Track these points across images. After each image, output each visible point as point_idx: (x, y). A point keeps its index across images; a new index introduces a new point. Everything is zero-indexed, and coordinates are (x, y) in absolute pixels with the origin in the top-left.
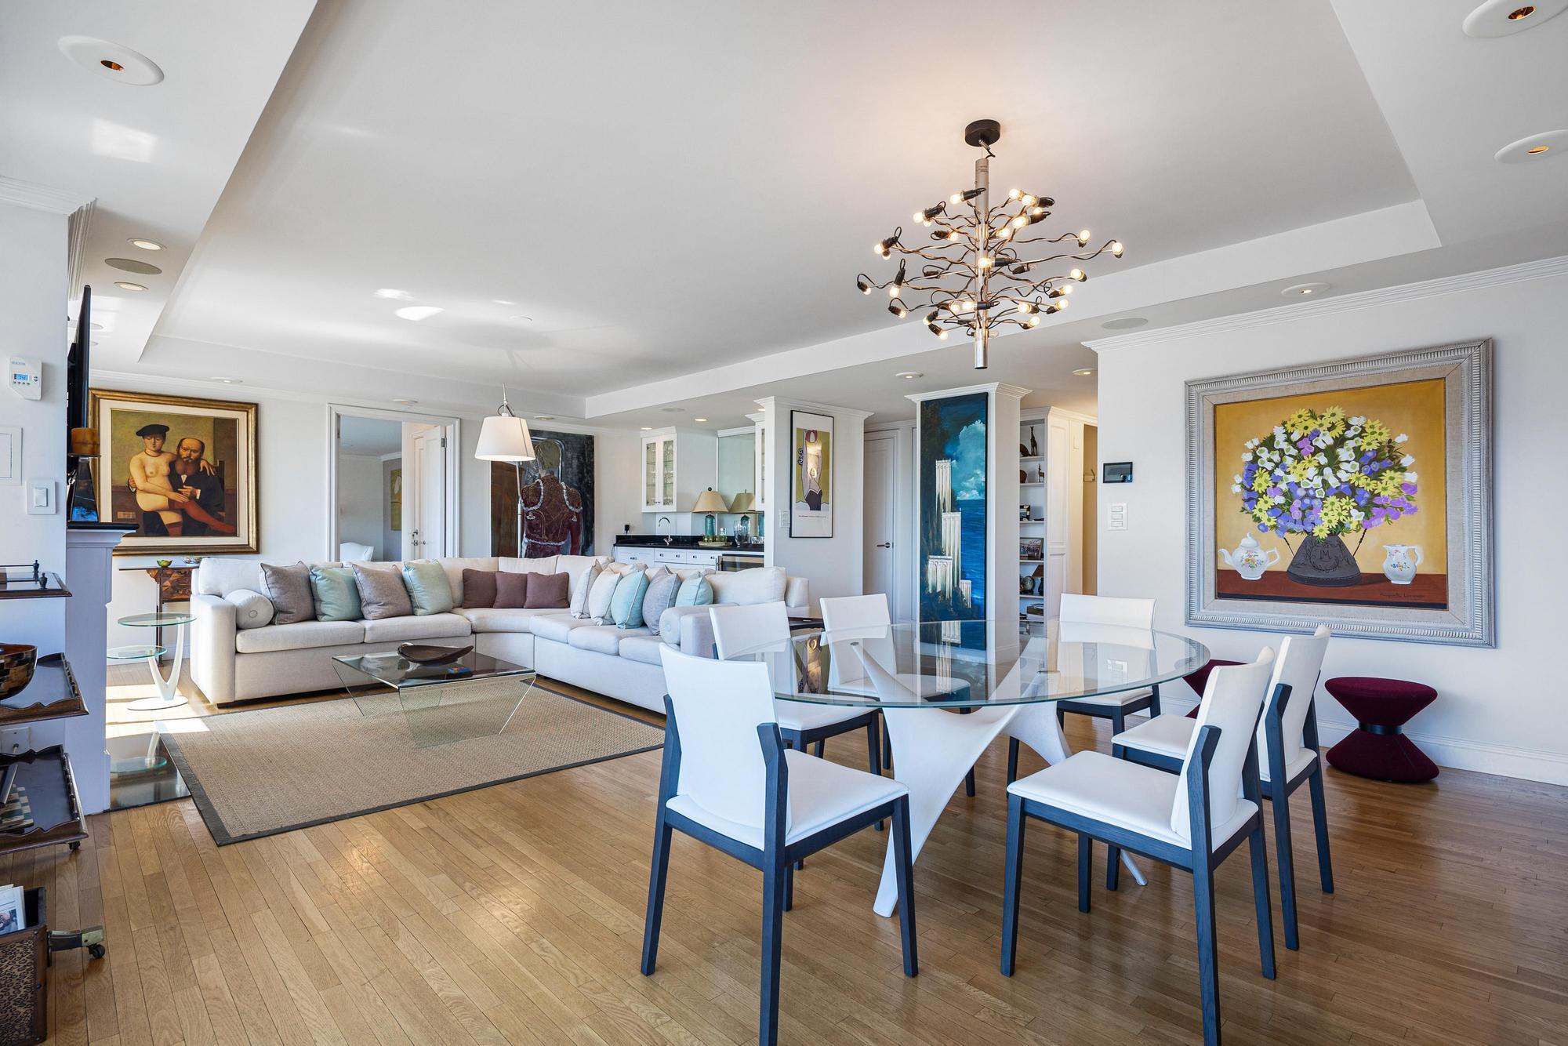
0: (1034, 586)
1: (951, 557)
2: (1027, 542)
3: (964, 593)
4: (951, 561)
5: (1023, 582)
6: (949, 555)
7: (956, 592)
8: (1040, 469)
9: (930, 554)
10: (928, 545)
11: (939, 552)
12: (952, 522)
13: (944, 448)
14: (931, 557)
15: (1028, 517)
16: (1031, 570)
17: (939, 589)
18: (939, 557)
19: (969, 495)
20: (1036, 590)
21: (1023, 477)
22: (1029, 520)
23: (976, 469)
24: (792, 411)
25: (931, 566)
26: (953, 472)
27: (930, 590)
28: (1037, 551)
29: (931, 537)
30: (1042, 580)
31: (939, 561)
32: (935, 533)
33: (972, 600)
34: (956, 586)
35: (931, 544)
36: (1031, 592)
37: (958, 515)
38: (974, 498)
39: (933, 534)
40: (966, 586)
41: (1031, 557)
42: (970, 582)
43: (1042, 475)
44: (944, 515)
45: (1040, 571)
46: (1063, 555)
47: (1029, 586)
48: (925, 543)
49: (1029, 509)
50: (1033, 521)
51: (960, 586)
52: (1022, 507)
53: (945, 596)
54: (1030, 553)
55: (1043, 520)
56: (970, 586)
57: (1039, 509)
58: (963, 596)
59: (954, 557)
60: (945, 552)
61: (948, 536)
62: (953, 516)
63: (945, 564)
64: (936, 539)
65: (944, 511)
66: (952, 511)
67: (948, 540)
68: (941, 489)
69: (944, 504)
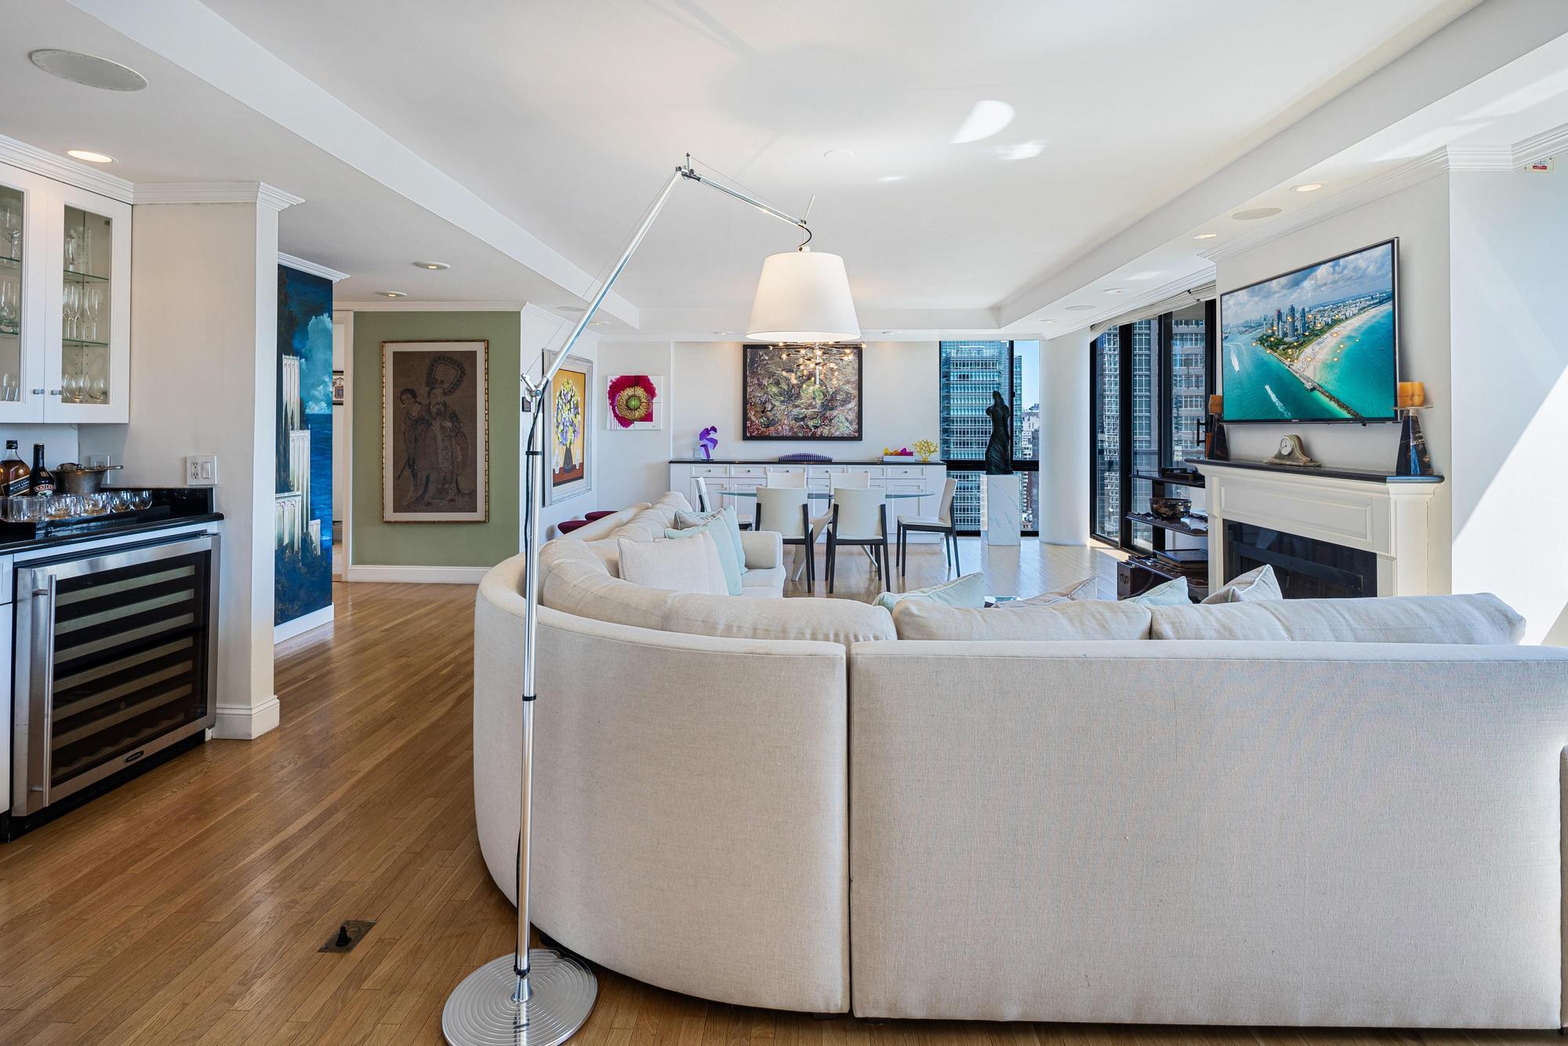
1: (300, 493)
3: (313, 538)
4: (300, 498)
6: (298, 490)
7: (306, 539)
11: (290, 488)
12: (301, 444)
17: (286, 541)
18: (286, 494)
19: (316, 408)
23: (324, 375)
26: (303, 375)
31: (286, 501)
33: (322, 542)
34: (306, 531)
37: (307, 433)
38: (322, 412)
40: (315, 526)
44: (292, 434)
51: (309, 530)
53: (294, 548)
56: (319, 526)
58: (312, 543)
59: (303, 492)
60: (293, 486)
61: (296, 464)
62: (302, 434)
63: (293, 502)
64: (282, 469)
65: (293, 429)
66: (301, 428)
67: (296, 469)
68: (289, 397)
69: (292, 418)
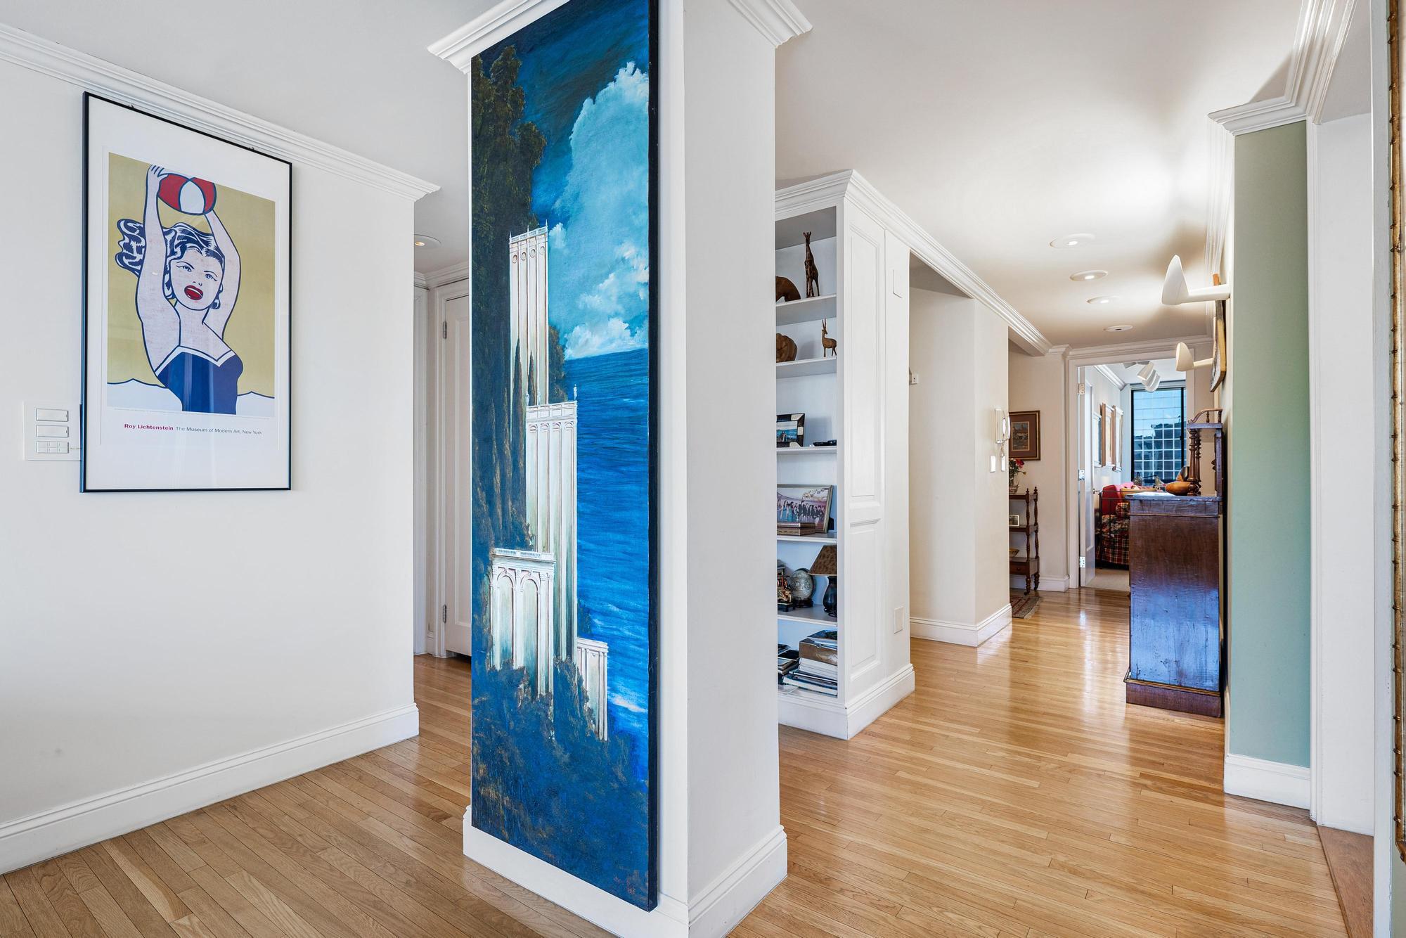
0: (814, 591)
1: (551, 557)
2: (797, 495)
3: (588, 688)
4: (551, 571)
5: (785, 578)
6: (546, 548)
7: (565, 674)
8: (825, 332)
9: (497, 545)
10: (492, 513)
11: (517, 537)
12: (555, 437)
13: (528, 191)
14: (498, 551)
15: (800, 440)
16: (805, 553)
17: (519, 663)
18: (518, 553)
20: (819, 599)
21: (786, 350)
22: (802, 445)
24: (87, 95)
25: (498, 585)
27: (497, 662)
28: (820, 513)
29: (497, 490)
30: (833, 581)
31: (518, 566)
32: (509, 474)
34: (564, 656)
35: (499, 511)
36: (808, 603)
37: (568, 411)
39: (503, 476)
40: (592, 660)
41: (807, 530)
42: (603, 646)
43: (831, 344)
44: (532, 416)
45: (828, 559)
46: (875, 522)
47: (803, 591)
48: (485, 508)
49: (801, 422)
50: (812, 448)
51: (576, 659)
52: (781, 418)
53: (533, 684)
54: (805, 519)
55: (834, 443)
56: (604, 661)
57: (823, 423)
58: (583, 697)
59: (558, 555)
60: (534, 537)
61: (542, 484)
62: (556, 413)
63: (535, 577)
64: (509, 496)
65: (532, 403)
66: (554, 398)
67: (542, 500)
68: (523, 330)
69: (530, 378)
